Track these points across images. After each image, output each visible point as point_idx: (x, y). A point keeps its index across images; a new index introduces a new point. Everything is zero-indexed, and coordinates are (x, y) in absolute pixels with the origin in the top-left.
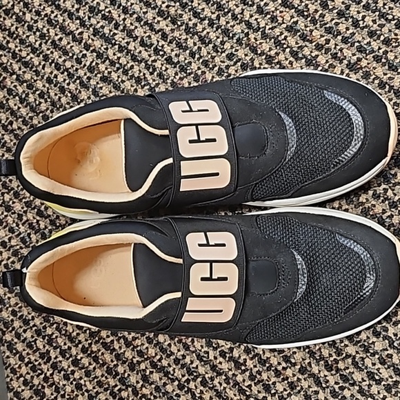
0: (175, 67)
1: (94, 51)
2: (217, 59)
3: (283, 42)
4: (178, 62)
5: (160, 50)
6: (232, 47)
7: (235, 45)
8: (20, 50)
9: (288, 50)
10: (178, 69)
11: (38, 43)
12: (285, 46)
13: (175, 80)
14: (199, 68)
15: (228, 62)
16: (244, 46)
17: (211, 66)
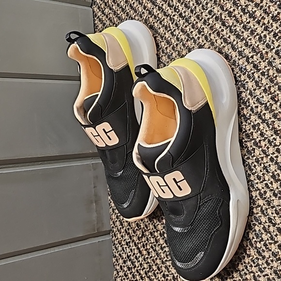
0: (183, 19)
1: (147, 10)
2: (204, 14)
3: (237, 2)
4: (185, 16)
5: (177, 9)
6: (212, 6)
7: (213, 5)
8: (117, 10)
9: (240, 7)
10: (184, 21)
11: (124, 6)
12: (239, 5)
13: (183, 27)
14: (195, 20)
15: (209, 16)
16: (217, 5)
17: (200, 19)
